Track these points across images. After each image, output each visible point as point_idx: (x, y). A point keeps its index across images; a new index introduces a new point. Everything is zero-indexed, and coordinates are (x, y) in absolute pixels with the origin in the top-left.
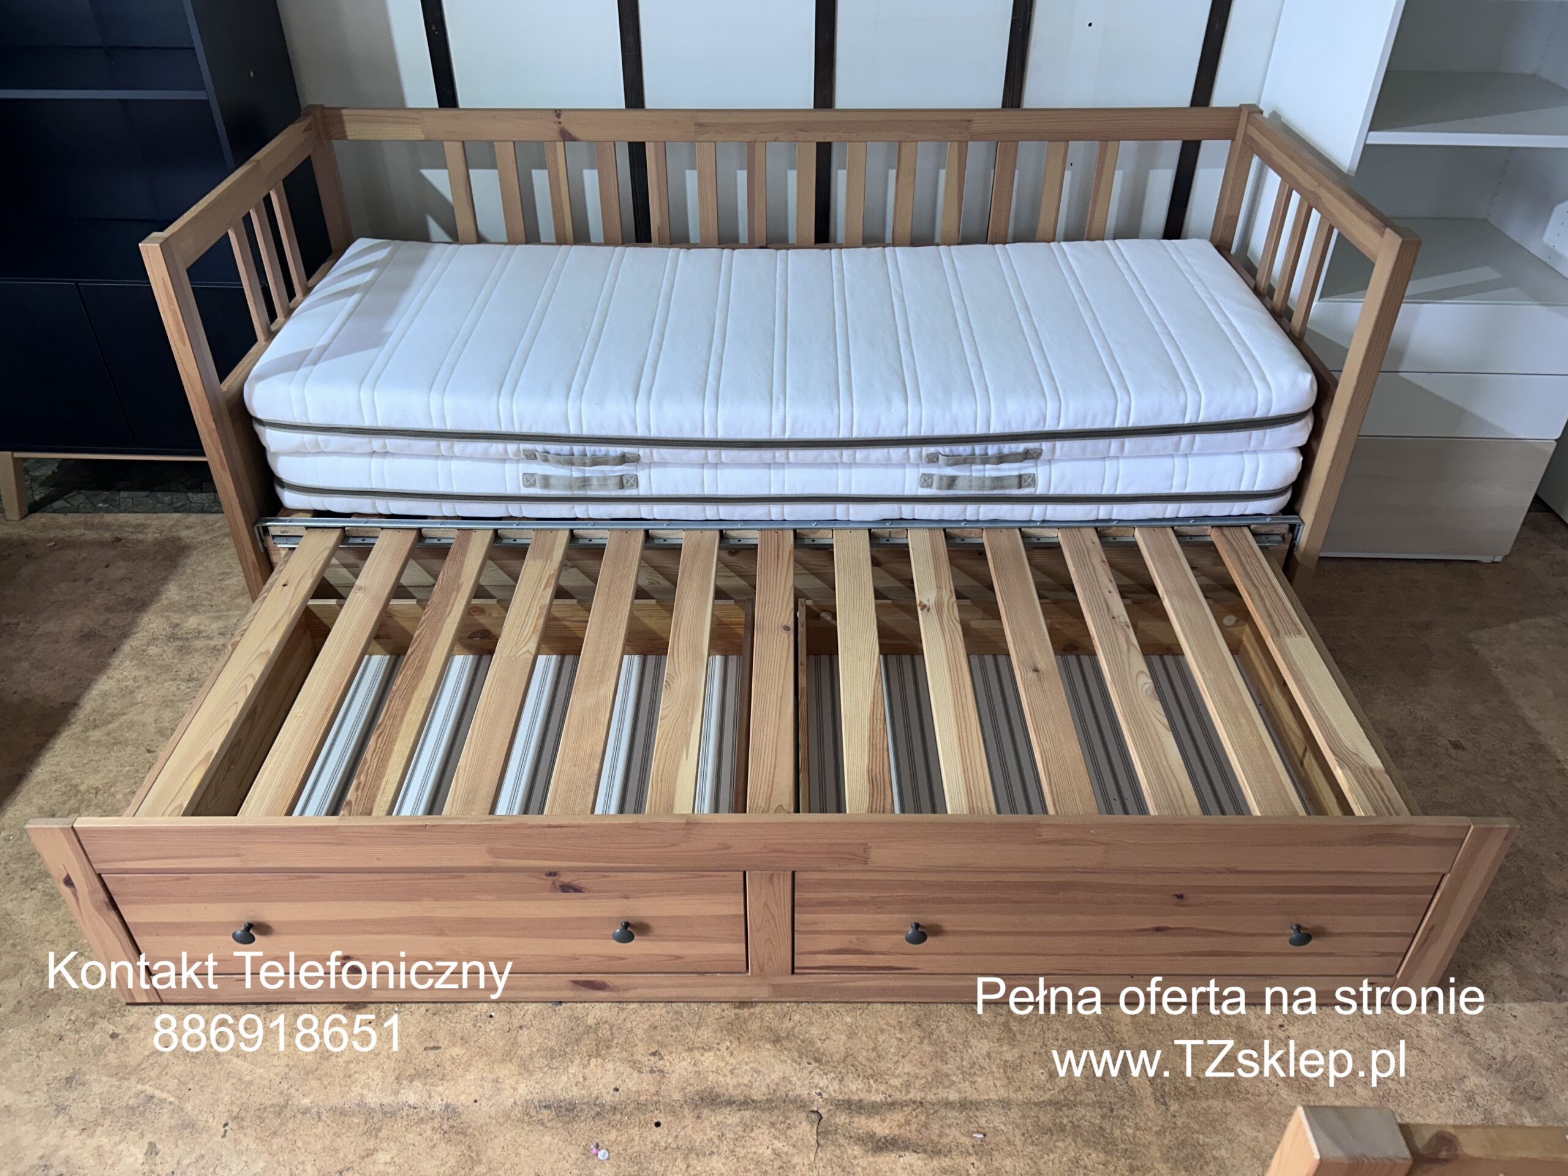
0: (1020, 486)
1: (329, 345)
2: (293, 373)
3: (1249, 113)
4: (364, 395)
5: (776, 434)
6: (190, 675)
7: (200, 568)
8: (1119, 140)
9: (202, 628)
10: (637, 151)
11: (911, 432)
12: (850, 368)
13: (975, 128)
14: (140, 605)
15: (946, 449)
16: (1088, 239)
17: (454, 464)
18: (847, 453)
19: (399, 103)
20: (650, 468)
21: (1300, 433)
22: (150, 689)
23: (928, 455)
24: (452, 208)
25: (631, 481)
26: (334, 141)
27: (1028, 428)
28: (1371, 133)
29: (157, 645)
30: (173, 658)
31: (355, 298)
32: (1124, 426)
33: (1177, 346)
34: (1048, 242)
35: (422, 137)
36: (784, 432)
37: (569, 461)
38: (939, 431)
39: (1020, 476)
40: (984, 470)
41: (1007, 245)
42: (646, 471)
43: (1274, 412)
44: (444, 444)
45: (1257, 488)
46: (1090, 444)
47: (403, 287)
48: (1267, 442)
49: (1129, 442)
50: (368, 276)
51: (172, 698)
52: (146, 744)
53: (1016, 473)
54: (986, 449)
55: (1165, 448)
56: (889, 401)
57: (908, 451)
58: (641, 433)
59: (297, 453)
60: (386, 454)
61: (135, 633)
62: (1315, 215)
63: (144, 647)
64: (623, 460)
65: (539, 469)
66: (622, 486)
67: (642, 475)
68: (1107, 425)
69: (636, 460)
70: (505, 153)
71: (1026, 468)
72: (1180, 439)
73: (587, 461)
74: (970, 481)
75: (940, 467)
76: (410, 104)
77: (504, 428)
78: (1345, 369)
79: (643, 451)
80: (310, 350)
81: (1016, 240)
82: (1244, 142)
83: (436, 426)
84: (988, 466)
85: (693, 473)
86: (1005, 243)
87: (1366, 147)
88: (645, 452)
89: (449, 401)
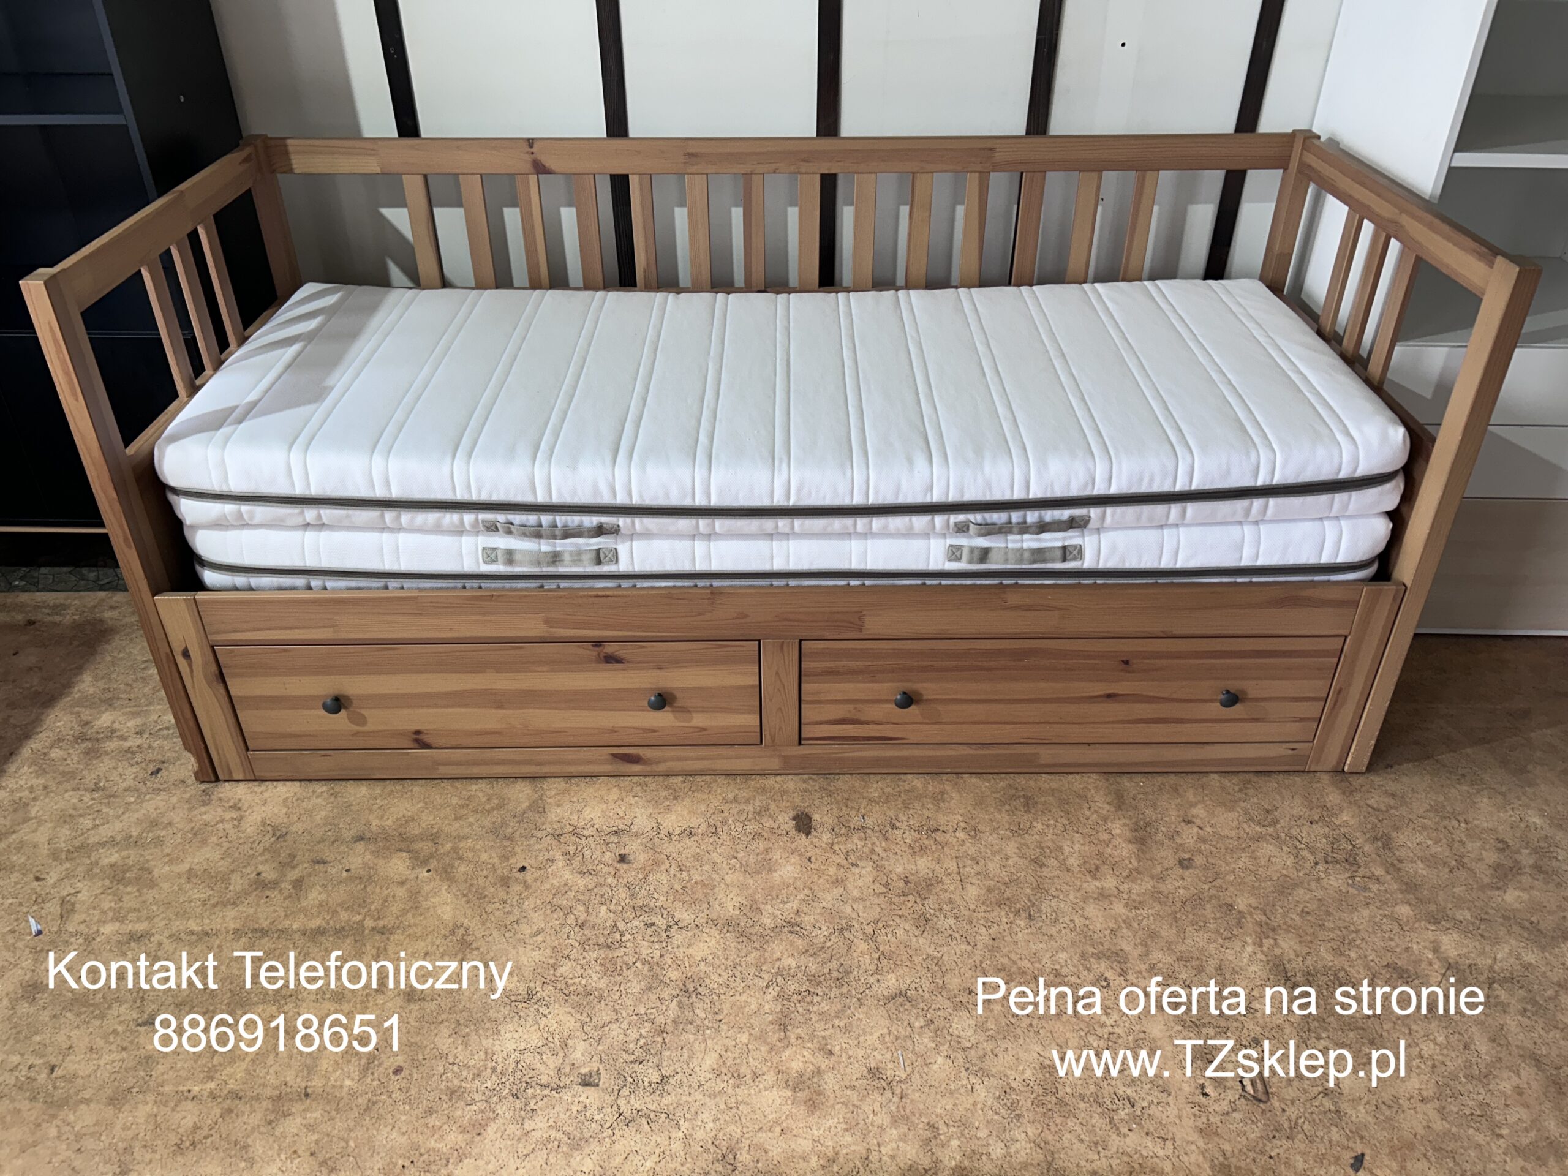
0: (1064, 560)
1: (259, 401)
2: (213, 433)
3: (1305, 139)
4: (295, 456)
5: (778, 501)
6: (96, 784)
7: (121, 655)
8: (1158, 170)
9: (116, 726)
10: (620, 185)
11: (936, 497)
12: (863, 424)
13: (998, 156)
14: (47, 699)
15: (977, 517)
16: (1123, 280)
17: (402, 537)
18: (861, 522)
19: (352, 131)
20: (632, 540)
21: (1389, 496)
22: (47, 800)
23: (956, 524)
24: (413, 248)
25: (610, 556)
26: (279, 175)
27: (1074, 491)
28: (1457, 154)
29: (61, 748)
30: (79, 763)
31: (296, 347)
32: (1187, 488)
33: (1240, 396)
34: (1081, 283)
35: (378, 170)
36: (788, 498)
37: (537, 533)
38: (969, 496)
39: (1064, 548)
40: (1022, 541)
41: (1034, 288)
42: (628, 544)
43: (1362, 471)
44: (389, 515)
45: (1341, 559)
46: (1146, 510)
47: (353, 335)
48: (1351, 507)
49: (1191, 508)
50: (313, 324)
51: (71, 812)
52: (35, 869)
53: (1060, 544)
54: (1025, 516)
55: (1235, 513)
56: (910, 461)
57: (933, 519)
58: (621, 500)
59: (218, 525)
60: (321, 526)
61: (38, 733)
62: (1394, 246)
63: (46, 750)
64: (600, 531)
65: (502, 542)
66: (599, 562)
67: (623, 549)
68: (1166, 487)
69: (615, 531)
70: (472, 188)
71: (1071, 538)
72: (1252, 503)
73: (557, 533)
74: (1006, 553)
75: (970, 537)
76: (367, 134)
77: (460, 496)
78: (1445, 422)
79: (622, 521)
80: (237, 407)
81: (1041, 282)
82: (1299, 171)
83: (379, 493)
84: (1026, 536)
85: (682, 545)
86: (1031, 285)
87: (1451, 169)
88: (625, 523)
89: (395, 465)
